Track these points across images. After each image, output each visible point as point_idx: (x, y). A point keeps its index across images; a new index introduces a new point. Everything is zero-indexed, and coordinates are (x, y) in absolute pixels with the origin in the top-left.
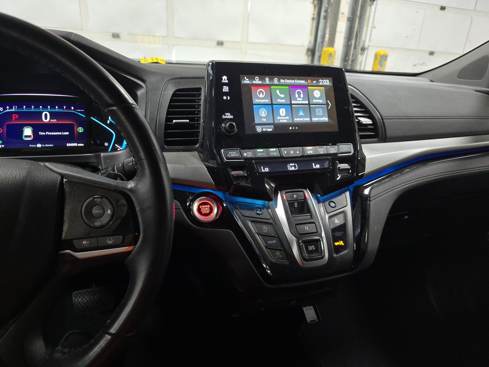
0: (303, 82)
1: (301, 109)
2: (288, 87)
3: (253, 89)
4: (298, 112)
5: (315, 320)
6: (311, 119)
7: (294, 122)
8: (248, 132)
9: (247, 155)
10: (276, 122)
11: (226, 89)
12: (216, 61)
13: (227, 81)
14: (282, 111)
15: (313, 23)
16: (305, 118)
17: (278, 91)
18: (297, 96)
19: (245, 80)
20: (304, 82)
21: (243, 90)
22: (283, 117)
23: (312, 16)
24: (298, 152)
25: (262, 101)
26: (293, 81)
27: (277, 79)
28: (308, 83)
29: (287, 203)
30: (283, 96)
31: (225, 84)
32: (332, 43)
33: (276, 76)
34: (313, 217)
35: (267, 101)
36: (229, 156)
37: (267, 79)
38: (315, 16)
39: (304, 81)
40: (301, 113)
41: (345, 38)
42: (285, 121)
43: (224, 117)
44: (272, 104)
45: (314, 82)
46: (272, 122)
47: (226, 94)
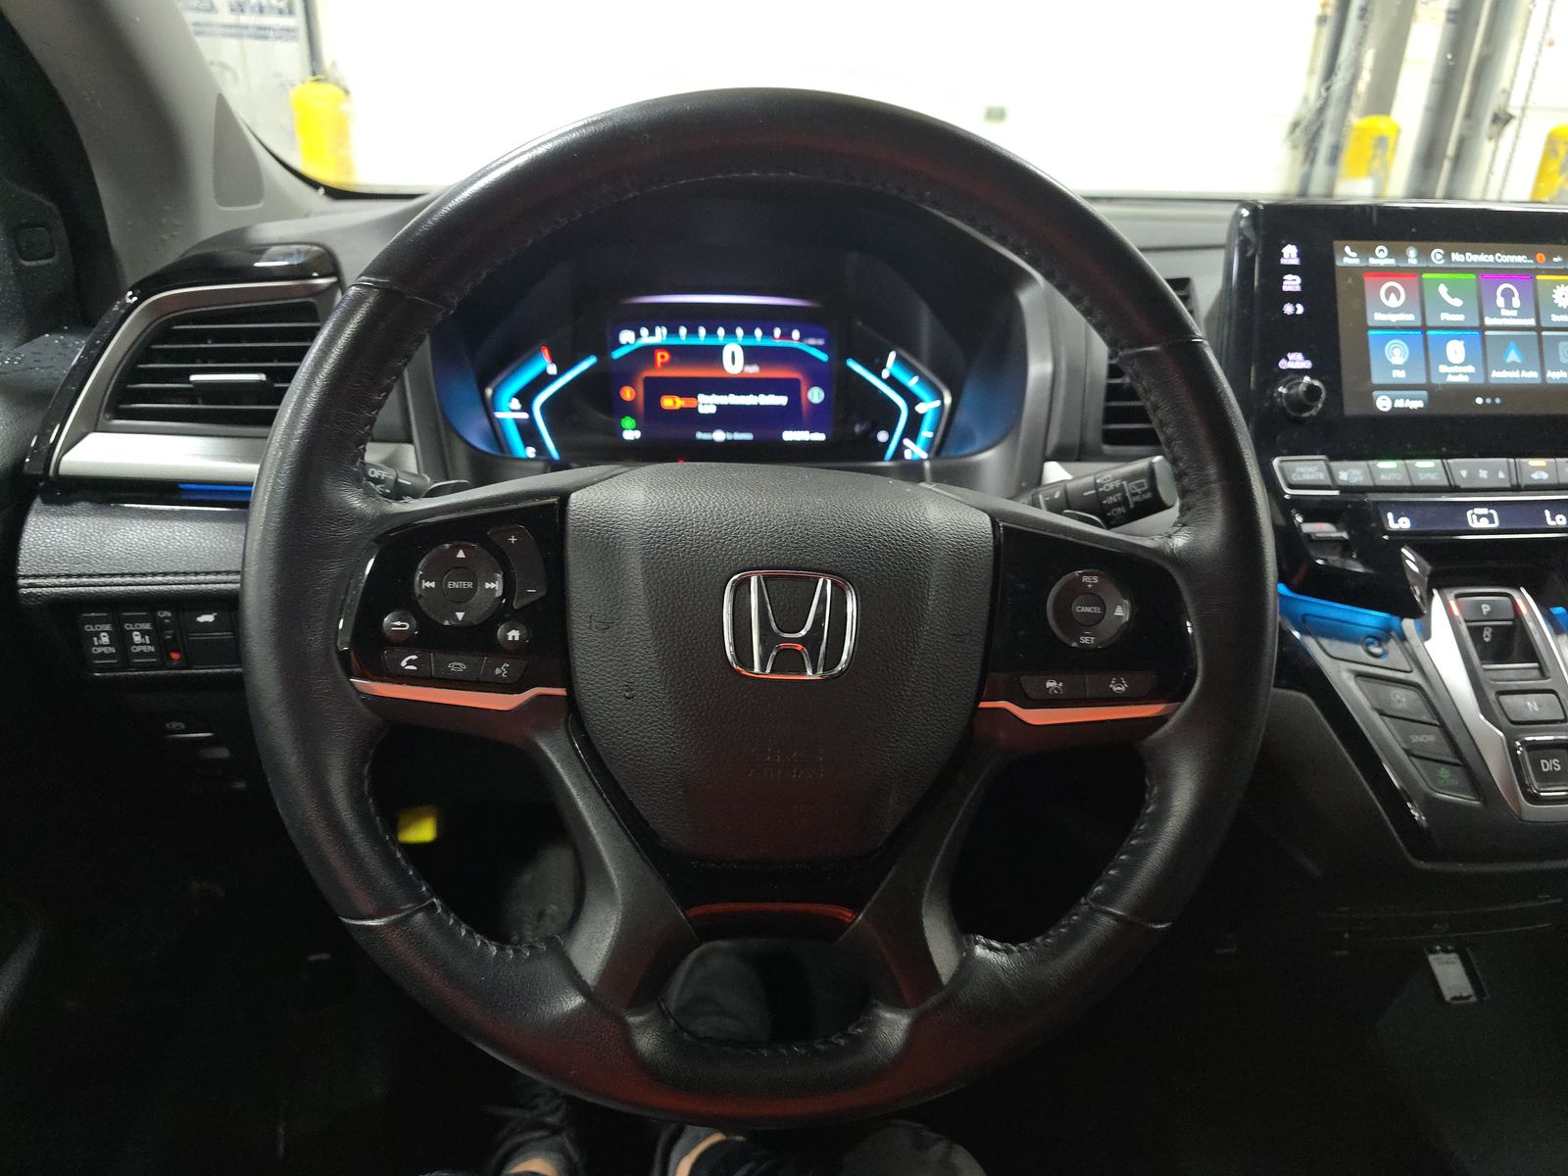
0: (1521, 259)
1: (1512, 343)
2: (1472, 276)
3: (1369, 282)
4: (1505, 351)
5: (1468, 998)
6: (1543, 374)
7: (1492, 381)
8: (1351, 408)
9: (1349, 476)
10: (1435, 380)
11: (1292, 283)
12: (1265, 202)
13: (1295, 261)
14: (1456, 350)
15: (1319, 34)
16: (1523, 372)
17: (1443, 290)
18: (1500, 302)
19: (1347, 255)
20: (1525, 261)
21: (1343, 285)
22: (1456, 366)
23: (1318, 11)
24: (1501, 475)
25: (1394, 318)
26: (1491, 258)
27: (1442, 251)
28: (1535, 260)
29: (1463, 627)
30: (1457, 302)
31: (1291, 269)
32: (1381, 101)
33: (1439, 244)
34: (1548, 674)
35: (1409, 318)
36: (1295, 478)
37: (1412, 253)
38: (1330, 11)
39: (1525, 257)
40: (1513, 356)
41: (1433, 81)
42: (1465, 379)
43: (1283, 364)
44: (1424, 328)
45: (1555, 260)
46: (1422, 380)
47: (1293, 298)
